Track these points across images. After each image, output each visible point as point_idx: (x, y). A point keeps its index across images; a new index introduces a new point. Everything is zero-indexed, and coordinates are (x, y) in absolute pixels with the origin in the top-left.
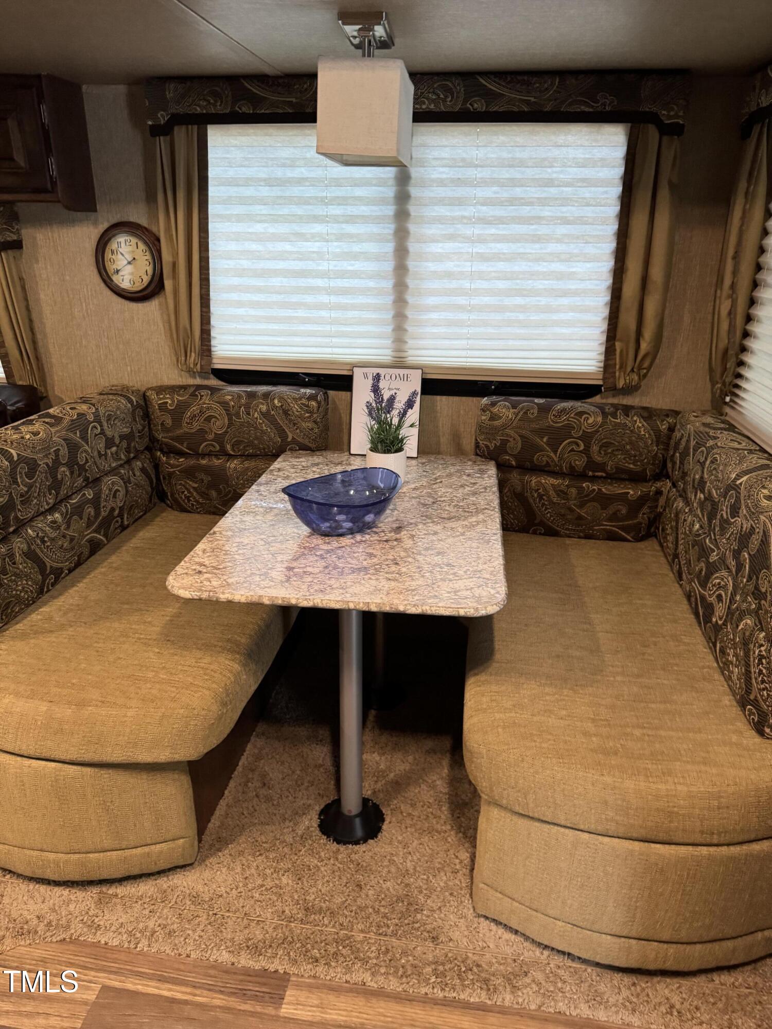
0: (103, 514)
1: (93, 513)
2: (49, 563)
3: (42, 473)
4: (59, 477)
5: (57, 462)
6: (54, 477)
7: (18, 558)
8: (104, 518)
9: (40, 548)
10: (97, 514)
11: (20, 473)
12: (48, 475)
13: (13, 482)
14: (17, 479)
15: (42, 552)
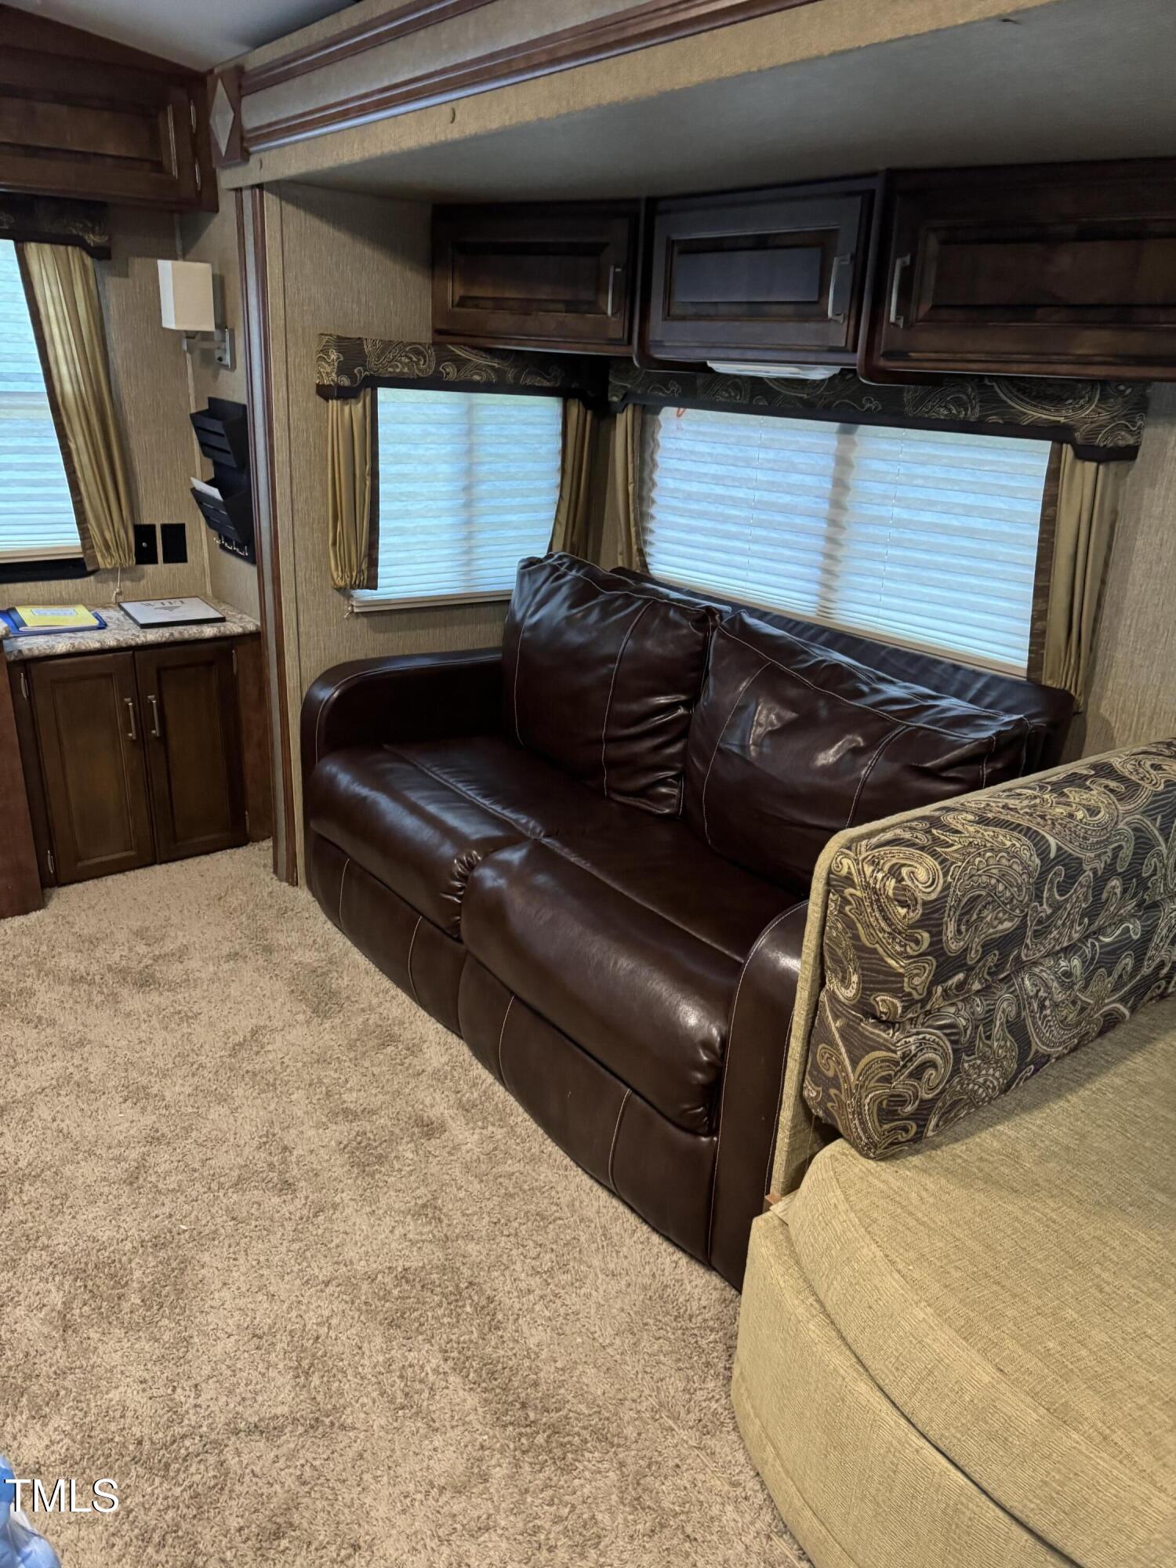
0: (1146, 971)
1: (1129, 968)
2: (1037, 1045)
3: (1082, 886)
4: (1104, 896)
5: (1110, 870)
6: (1097, 895)
7: (996, 1030)
8: (1144, 978)
9: (1034, 1017)
10: (1137, 967)
11: (1052, 882)
12: (1090, 891)
13: (1037, 896)
14: (1042, 892)
15: (1034, 1024)
